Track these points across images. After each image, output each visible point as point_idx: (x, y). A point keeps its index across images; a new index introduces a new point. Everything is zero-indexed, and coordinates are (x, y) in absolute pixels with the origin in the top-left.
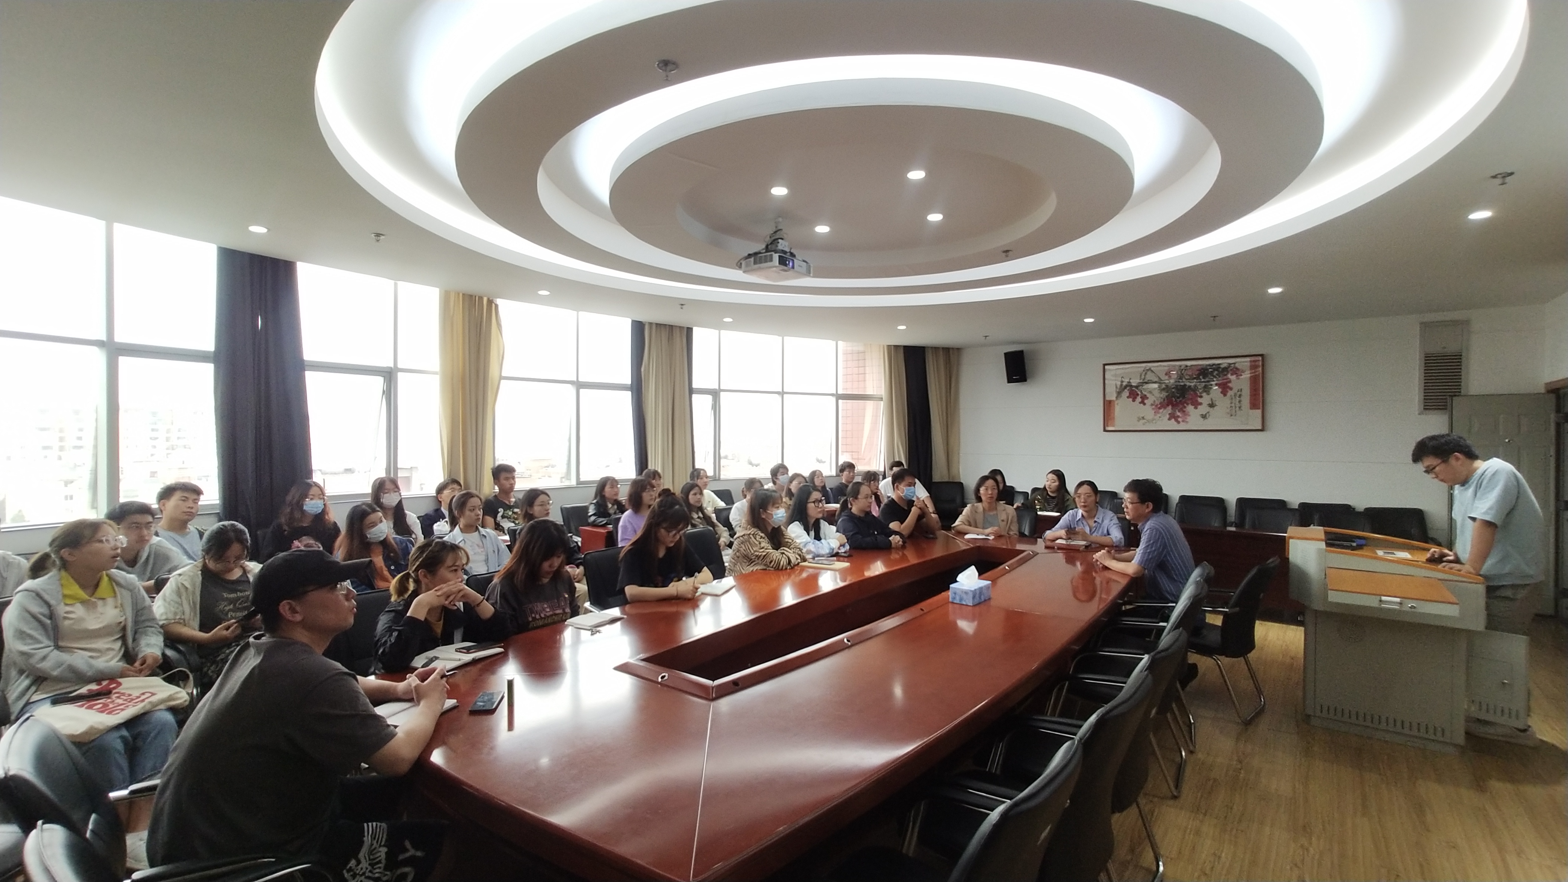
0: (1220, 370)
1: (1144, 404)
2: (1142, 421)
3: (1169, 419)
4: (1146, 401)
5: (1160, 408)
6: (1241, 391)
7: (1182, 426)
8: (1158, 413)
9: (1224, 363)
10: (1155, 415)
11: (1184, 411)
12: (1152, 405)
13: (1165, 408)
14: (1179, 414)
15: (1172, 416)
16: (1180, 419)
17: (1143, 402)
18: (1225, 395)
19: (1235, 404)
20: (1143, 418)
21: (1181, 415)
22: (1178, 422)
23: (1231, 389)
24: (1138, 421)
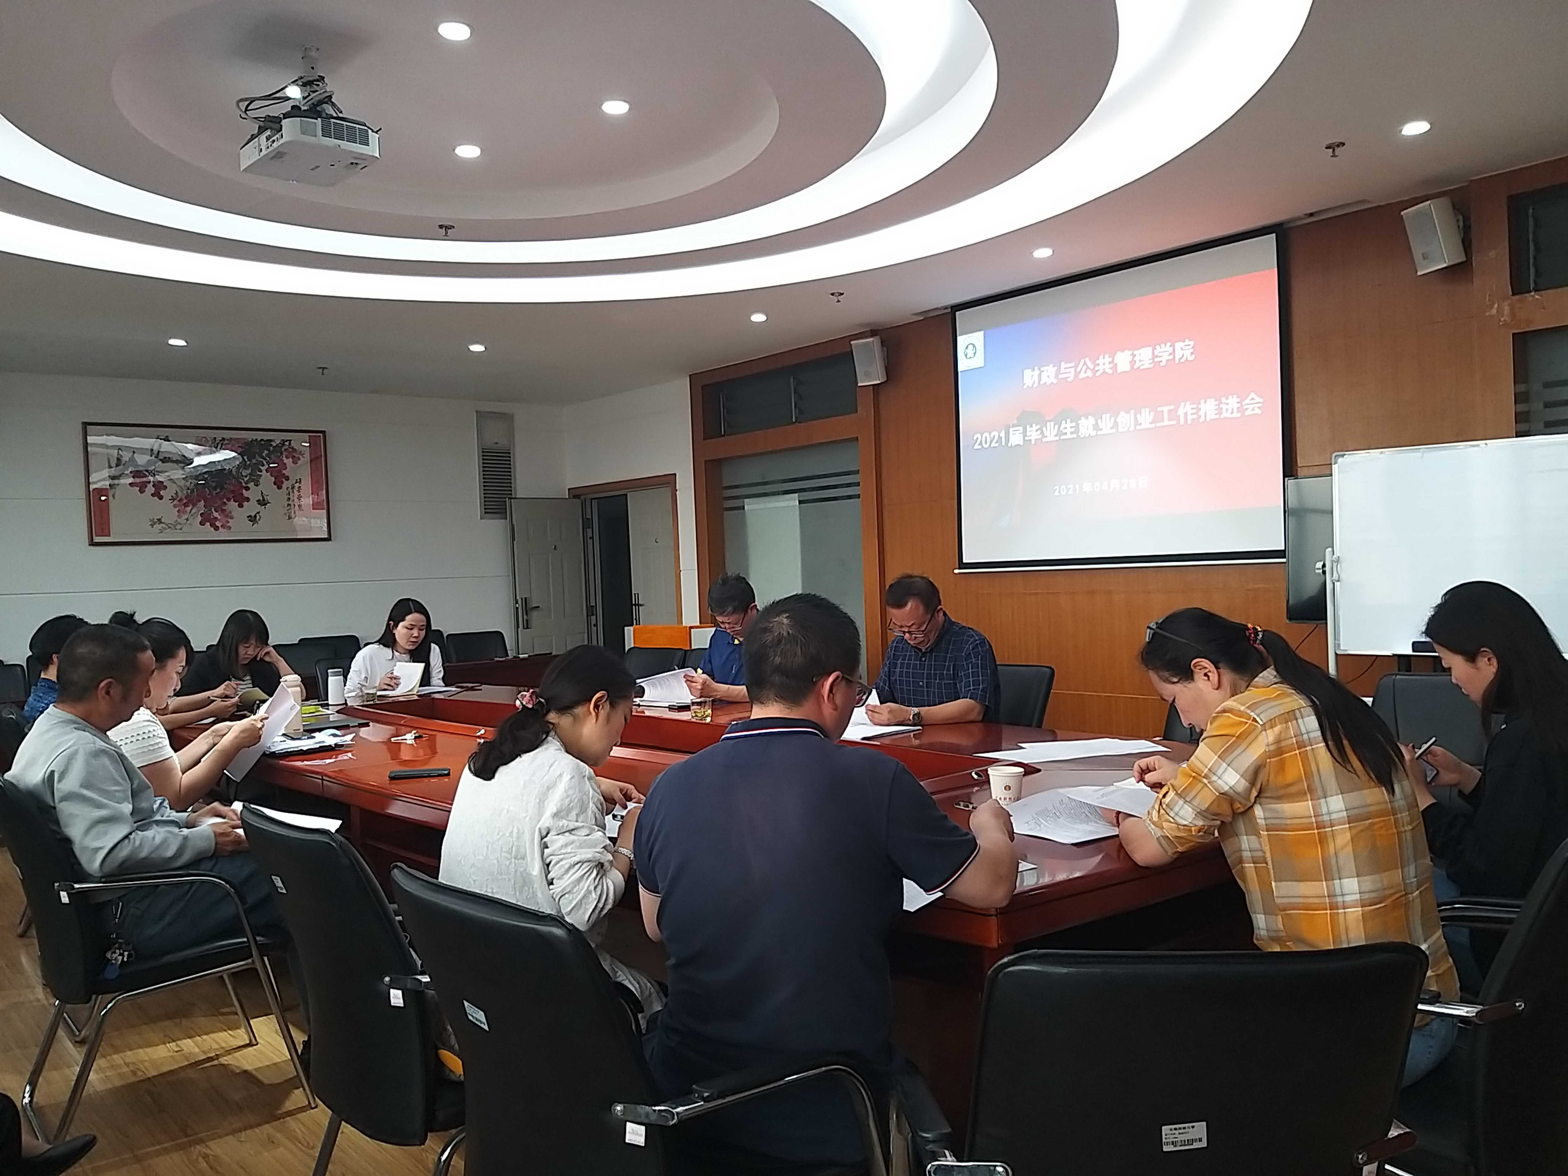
0: (271, 448)
1: (161, 498)
2: (158, 526)
3: (202, 523)
4: (162, 493)
5: (186, 505)
6: (300, 482)
7: (222, 535)
8: (185, 512)
9: (277, 438)
10: (179, 516)
11: (223, 511)
12: (173, 499)
13: (194, 505)
14: (216, 514)
15: (206, 519)
16: (218, 524)
17: (157, 495)
18: (280, 488)
19: (293, 500)
20: (159, 520)
21: (219, 517)
22: (216, 528)
23: (287, 478)
24: (152, 525)
